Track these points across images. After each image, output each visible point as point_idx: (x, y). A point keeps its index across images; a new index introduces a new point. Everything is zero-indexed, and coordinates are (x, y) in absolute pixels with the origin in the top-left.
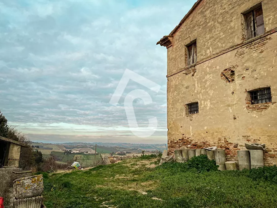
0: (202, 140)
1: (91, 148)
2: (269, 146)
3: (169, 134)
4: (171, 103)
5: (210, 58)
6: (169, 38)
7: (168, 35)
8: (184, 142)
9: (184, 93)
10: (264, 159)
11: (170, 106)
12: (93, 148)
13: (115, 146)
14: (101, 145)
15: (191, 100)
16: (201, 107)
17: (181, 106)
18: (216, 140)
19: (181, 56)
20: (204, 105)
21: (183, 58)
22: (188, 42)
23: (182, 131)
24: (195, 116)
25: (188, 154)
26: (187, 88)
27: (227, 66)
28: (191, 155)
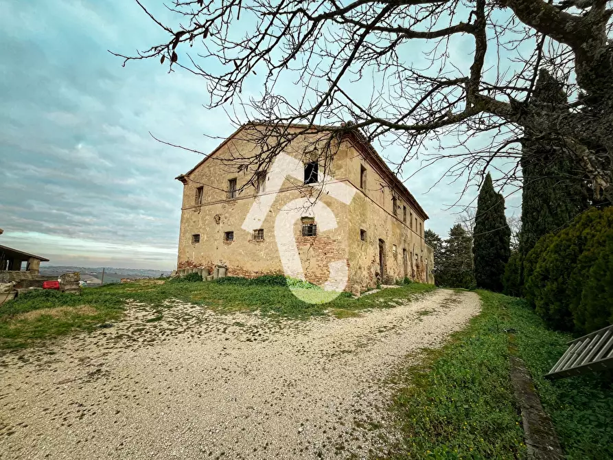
0: (200, 263)
1: (93, 276)
2: (229, 266)
3: (179, 257)
4: (183, 233)
5: (209, 204)
6: (186, 178)
7: (184, 174)
8: (189, 263)
9: (192, 226)
10: (226, 274)
11: (182, 235)
12: (96, 277)
13: (134, 273)
14: (112, 272)
15: (196, 232)
16: (201, 238)
17: (189, 236)
18: (207, 262)
19: (193, 196)
20: (203, 237)
21: (194, 198)
22: (199, 185)
23: (188, 255)
24: (197, 244)
25: (188, 272)
26: (194, 222)
27: (218, 213)
28: (190, 272)
